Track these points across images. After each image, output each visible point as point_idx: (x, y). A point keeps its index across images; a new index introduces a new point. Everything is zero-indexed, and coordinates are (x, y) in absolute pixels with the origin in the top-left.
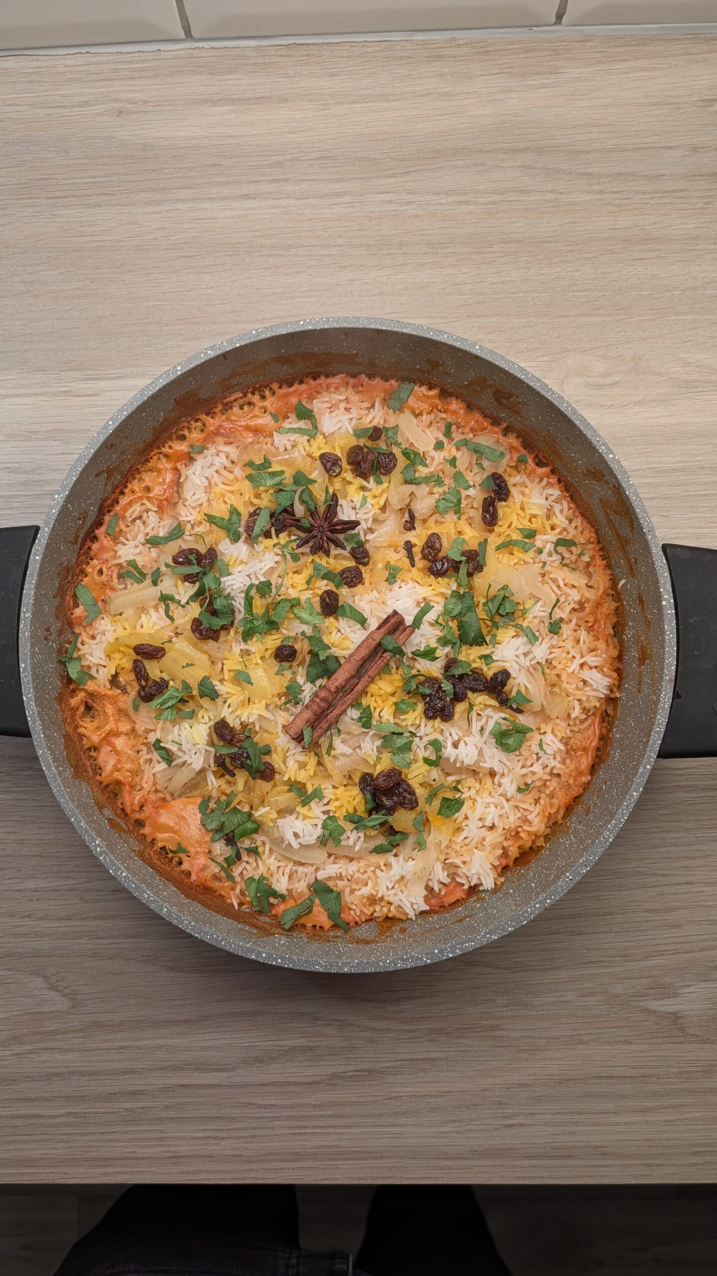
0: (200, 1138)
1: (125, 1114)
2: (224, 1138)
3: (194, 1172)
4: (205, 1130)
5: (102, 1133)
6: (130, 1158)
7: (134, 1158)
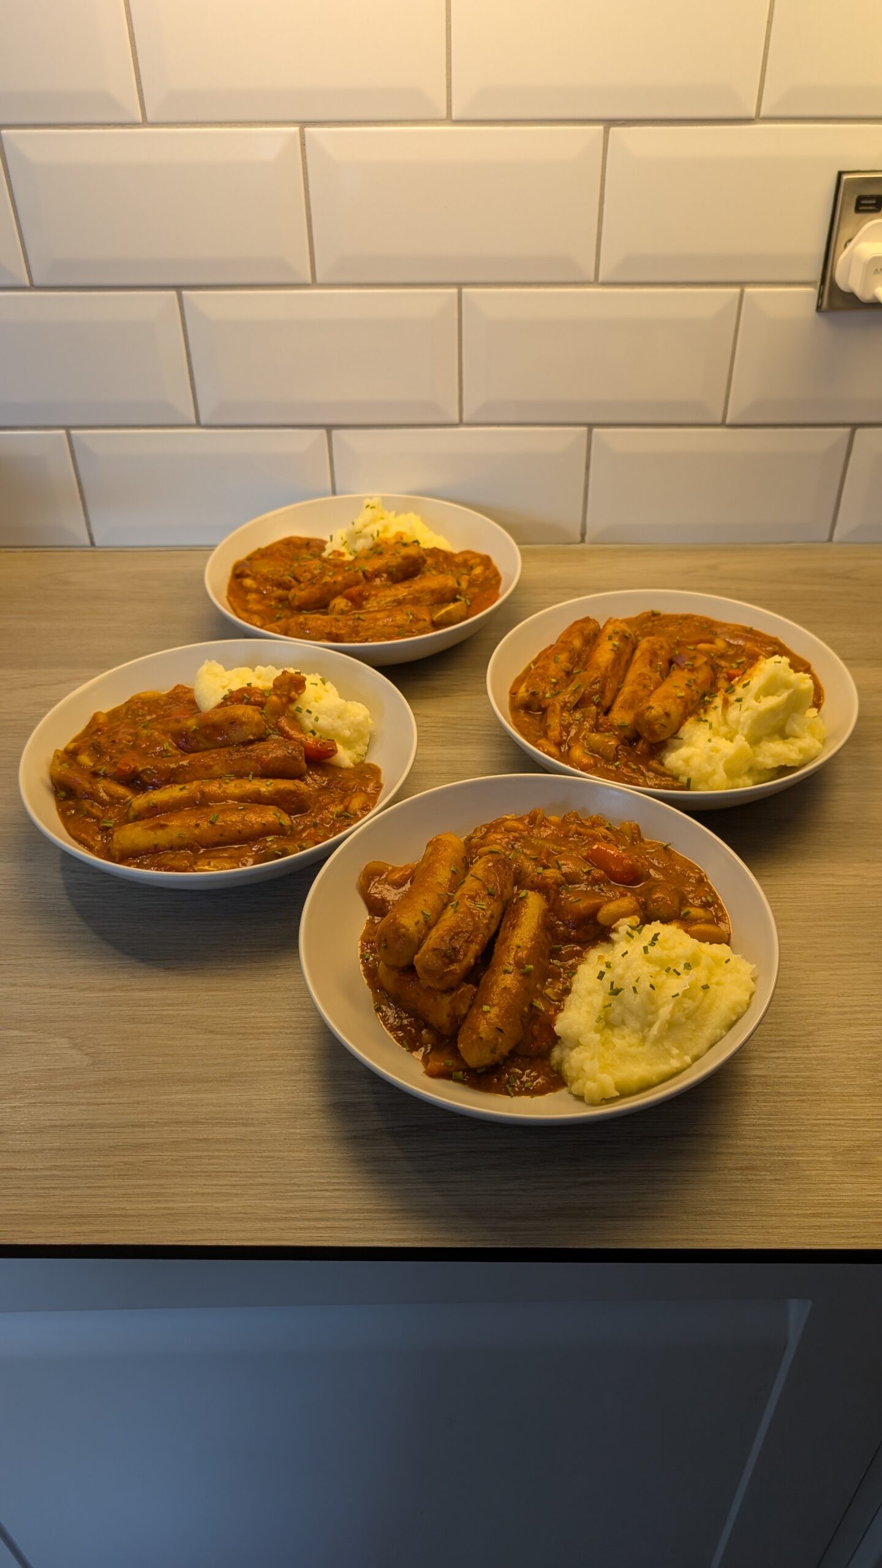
0: (208, 1194)
1: (122, 1167)
2: (236, 1195)
3: (194, 1231)
4: (215, 1185)
5: (89, 1187)
6: (116, 1216)
7: (121, 1216)
